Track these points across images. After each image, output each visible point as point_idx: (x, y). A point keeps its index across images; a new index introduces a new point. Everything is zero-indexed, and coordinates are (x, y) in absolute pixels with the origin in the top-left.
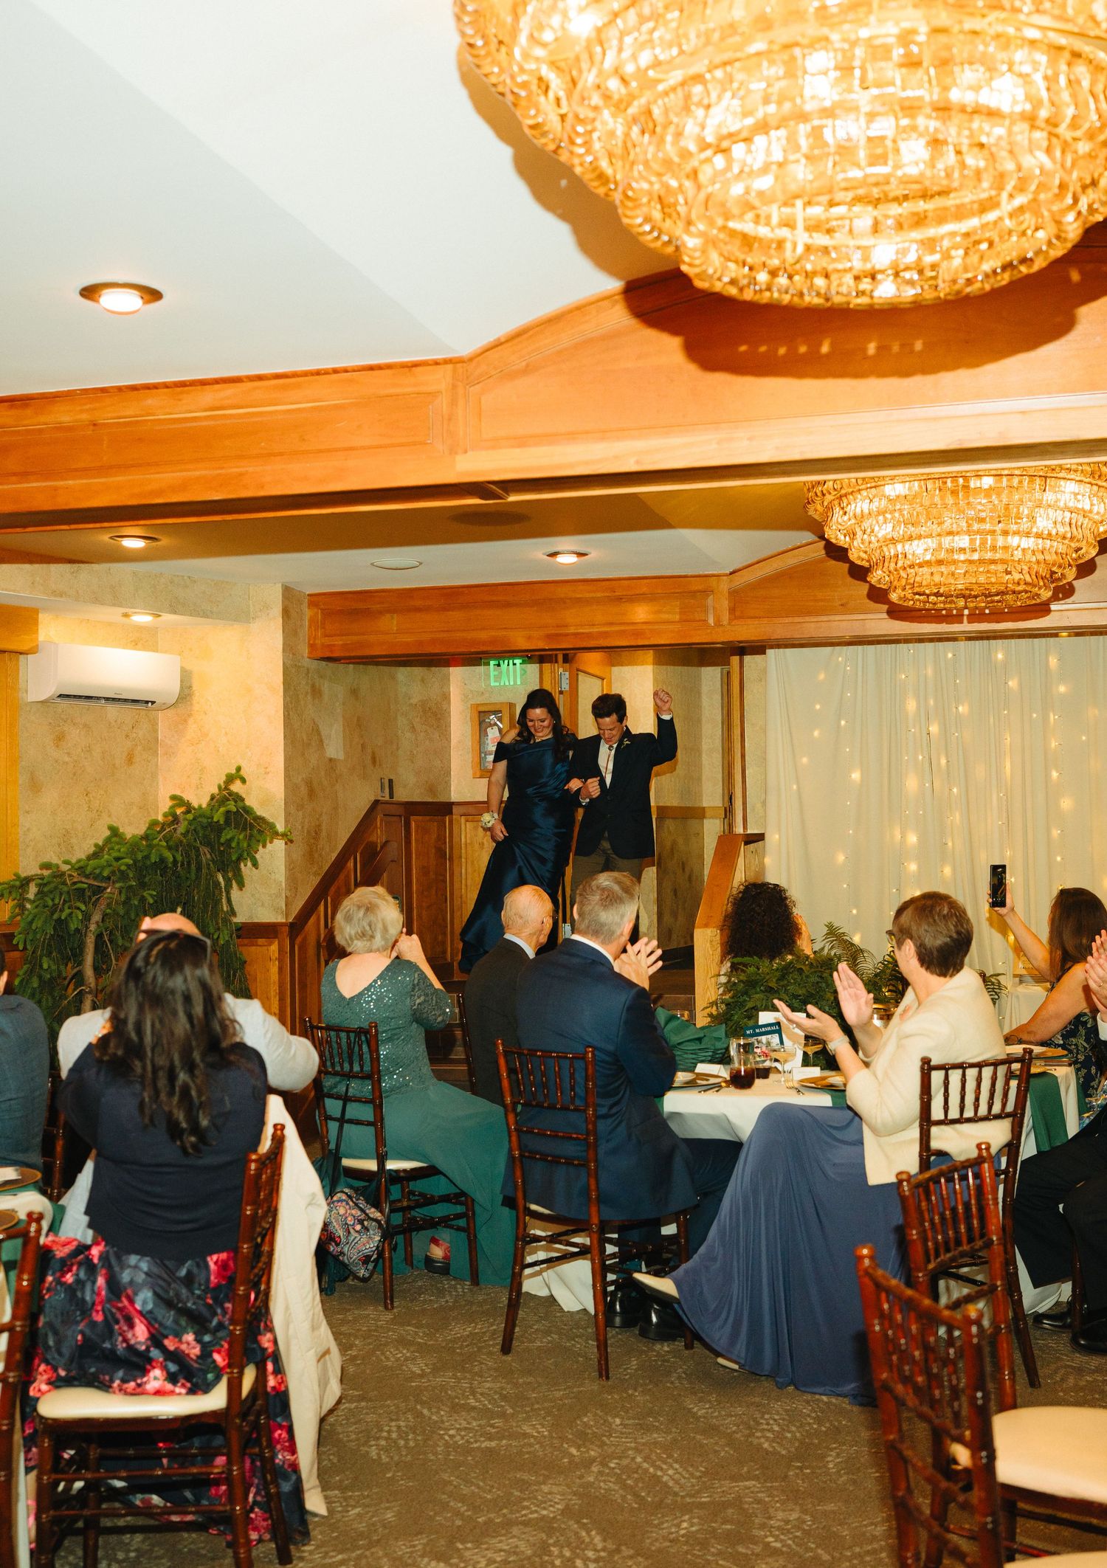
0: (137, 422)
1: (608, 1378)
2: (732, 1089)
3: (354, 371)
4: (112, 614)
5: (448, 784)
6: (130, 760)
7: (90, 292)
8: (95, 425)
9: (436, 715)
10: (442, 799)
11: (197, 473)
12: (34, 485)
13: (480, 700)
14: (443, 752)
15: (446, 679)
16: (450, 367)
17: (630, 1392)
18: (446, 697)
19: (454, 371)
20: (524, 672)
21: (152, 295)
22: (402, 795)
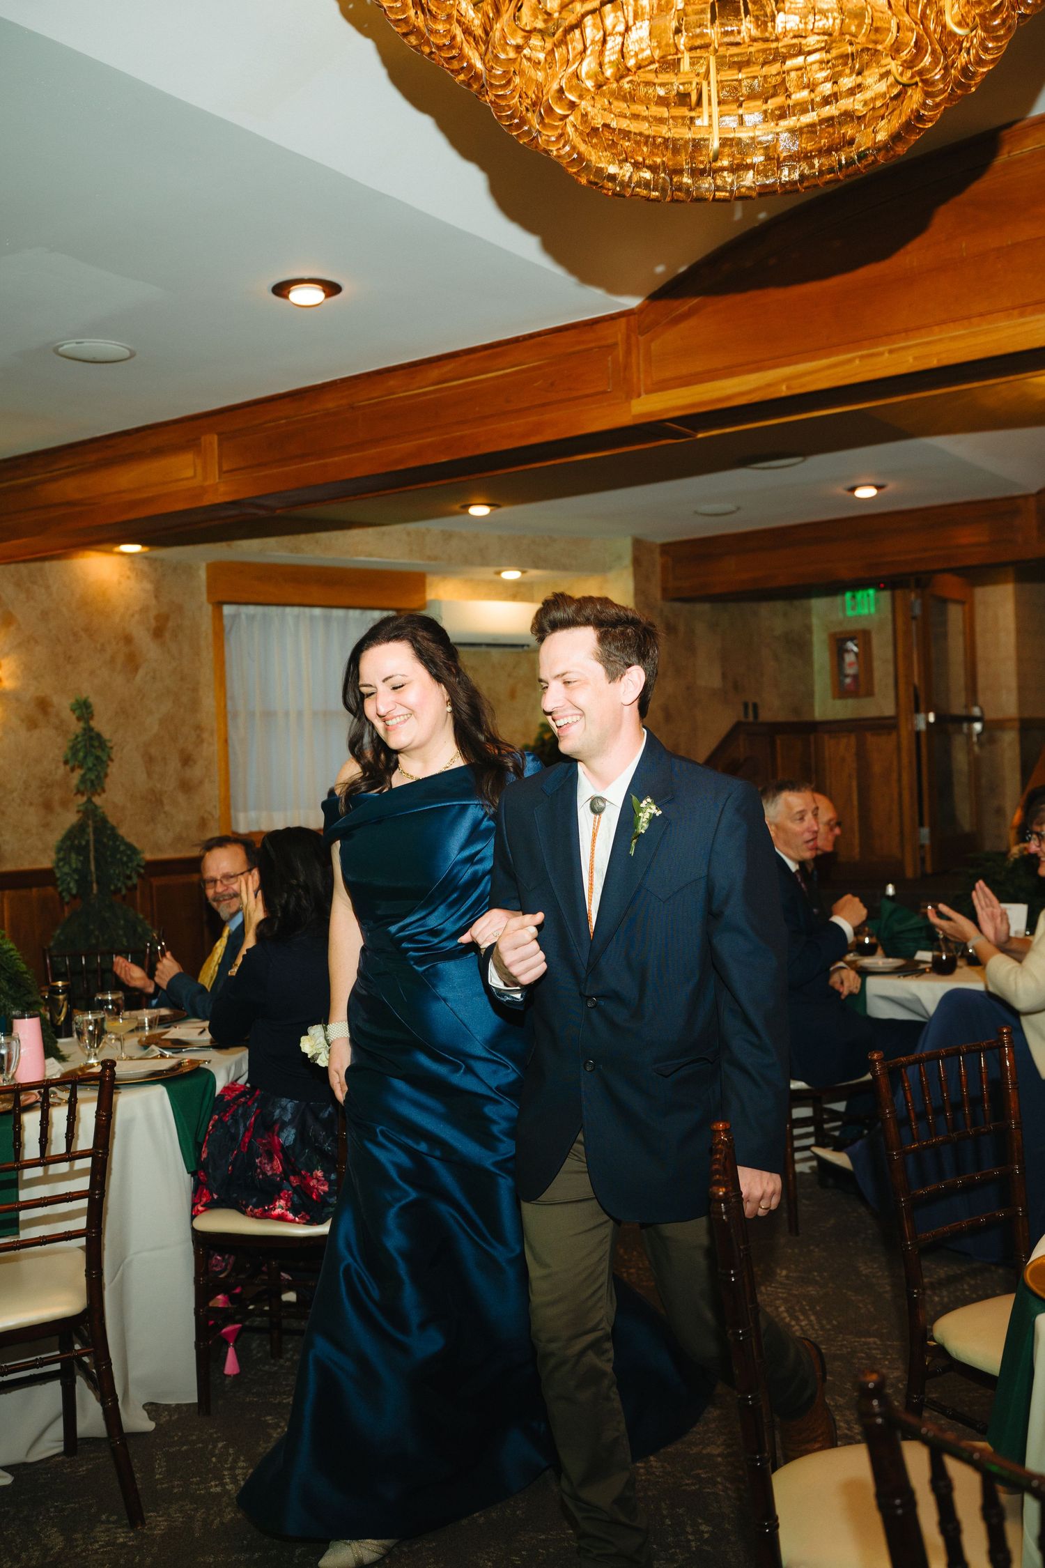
0: (385, 401)
1: (797, 1234)
2: (933, 975)
3: (546, 334)
4: (487, 573)
5: (812, 705)
6: (513, 695)
7: (281, 289)
8: (353, 408)
9: (799, 645)
10: (806, 718)
11: (429, 440)
12: (314, 463)
13: (837, 629)
14: (806, 679)
15: (808, 612)
16: (624, 320)
17: (812, 1248)
18: (808, 629)
19: (628, 323)
20: (877, 601)
21: (331, 289)
22: (766, 716)
